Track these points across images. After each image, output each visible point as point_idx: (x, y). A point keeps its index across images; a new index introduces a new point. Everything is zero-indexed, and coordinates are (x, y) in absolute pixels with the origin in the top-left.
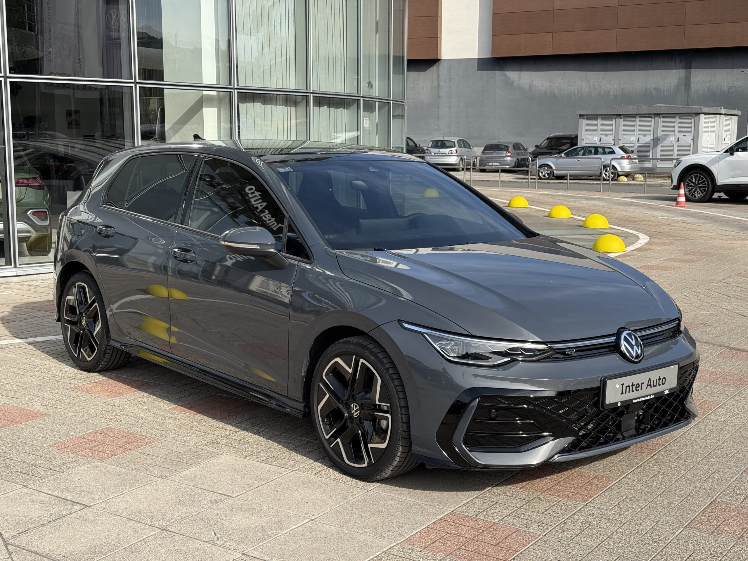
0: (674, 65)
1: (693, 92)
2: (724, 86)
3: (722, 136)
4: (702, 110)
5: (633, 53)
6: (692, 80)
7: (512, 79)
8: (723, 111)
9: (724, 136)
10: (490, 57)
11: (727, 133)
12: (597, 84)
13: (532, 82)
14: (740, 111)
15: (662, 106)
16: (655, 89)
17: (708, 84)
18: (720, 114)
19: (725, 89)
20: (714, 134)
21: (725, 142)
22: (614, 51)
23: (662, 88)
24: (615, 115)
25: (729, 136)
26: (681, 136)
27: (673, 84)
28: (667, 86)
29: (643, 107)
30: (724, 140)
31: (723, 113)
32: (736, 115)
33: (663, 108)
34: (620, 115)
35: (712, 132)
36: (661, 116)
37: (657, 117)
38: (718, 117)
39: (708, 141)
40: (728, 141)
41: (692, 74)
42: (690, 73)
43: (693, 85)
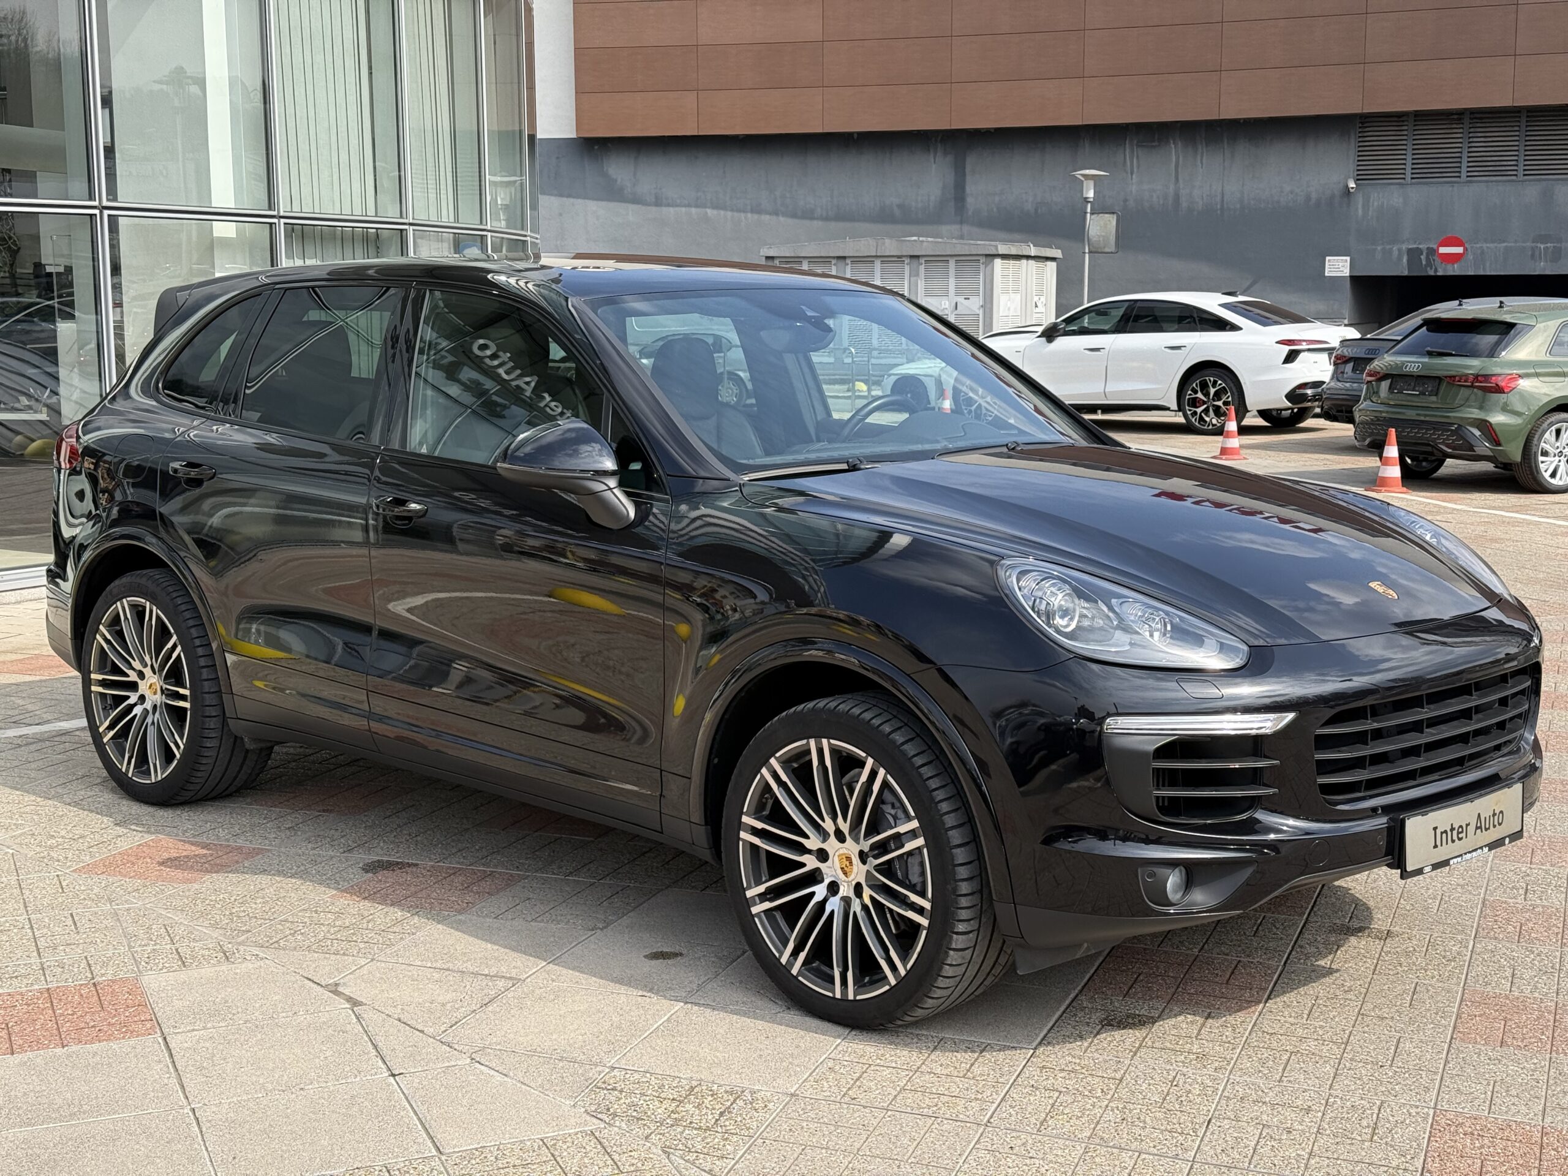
0: (932, 160)
1: (970, 213)
2: (1027, 201)
3: (1032, 299)
4: (997, 249)
5: (856, 136)
6: (968, 189)
7: (619, 181)
8: (1033, 251)
9: (1036, 299)
10: (574, 136)
11: (1040, 293)
12: (788, 195)
13: (661, 189)
14: (1060, 251)
15: (923, 241)
16: (899, 206)
17: (997, 199)
18: (1028, 257)
19: (1029, 207)
20: (1019, 296)
21: (1037, 310)
22: (819, 130)
23: (913, 204)
24: (834, 258)
25: (1043, 299)
26: (961, 299)
27: (932, 198)
28: (922, 201)
29: (887, 241)
30: (1036, 306)
31: (1032, 255)
32: (1053, 259)
33: (925, 244)
34: (844, 258)
35: (1016, 291)
36: (922, 260)
37: (915, 261)
38: (1024, 261)
39: (1009, 309)
40: (1041, 309)
41: (968, 178)
42: (964, 175)
43: (970, 200)
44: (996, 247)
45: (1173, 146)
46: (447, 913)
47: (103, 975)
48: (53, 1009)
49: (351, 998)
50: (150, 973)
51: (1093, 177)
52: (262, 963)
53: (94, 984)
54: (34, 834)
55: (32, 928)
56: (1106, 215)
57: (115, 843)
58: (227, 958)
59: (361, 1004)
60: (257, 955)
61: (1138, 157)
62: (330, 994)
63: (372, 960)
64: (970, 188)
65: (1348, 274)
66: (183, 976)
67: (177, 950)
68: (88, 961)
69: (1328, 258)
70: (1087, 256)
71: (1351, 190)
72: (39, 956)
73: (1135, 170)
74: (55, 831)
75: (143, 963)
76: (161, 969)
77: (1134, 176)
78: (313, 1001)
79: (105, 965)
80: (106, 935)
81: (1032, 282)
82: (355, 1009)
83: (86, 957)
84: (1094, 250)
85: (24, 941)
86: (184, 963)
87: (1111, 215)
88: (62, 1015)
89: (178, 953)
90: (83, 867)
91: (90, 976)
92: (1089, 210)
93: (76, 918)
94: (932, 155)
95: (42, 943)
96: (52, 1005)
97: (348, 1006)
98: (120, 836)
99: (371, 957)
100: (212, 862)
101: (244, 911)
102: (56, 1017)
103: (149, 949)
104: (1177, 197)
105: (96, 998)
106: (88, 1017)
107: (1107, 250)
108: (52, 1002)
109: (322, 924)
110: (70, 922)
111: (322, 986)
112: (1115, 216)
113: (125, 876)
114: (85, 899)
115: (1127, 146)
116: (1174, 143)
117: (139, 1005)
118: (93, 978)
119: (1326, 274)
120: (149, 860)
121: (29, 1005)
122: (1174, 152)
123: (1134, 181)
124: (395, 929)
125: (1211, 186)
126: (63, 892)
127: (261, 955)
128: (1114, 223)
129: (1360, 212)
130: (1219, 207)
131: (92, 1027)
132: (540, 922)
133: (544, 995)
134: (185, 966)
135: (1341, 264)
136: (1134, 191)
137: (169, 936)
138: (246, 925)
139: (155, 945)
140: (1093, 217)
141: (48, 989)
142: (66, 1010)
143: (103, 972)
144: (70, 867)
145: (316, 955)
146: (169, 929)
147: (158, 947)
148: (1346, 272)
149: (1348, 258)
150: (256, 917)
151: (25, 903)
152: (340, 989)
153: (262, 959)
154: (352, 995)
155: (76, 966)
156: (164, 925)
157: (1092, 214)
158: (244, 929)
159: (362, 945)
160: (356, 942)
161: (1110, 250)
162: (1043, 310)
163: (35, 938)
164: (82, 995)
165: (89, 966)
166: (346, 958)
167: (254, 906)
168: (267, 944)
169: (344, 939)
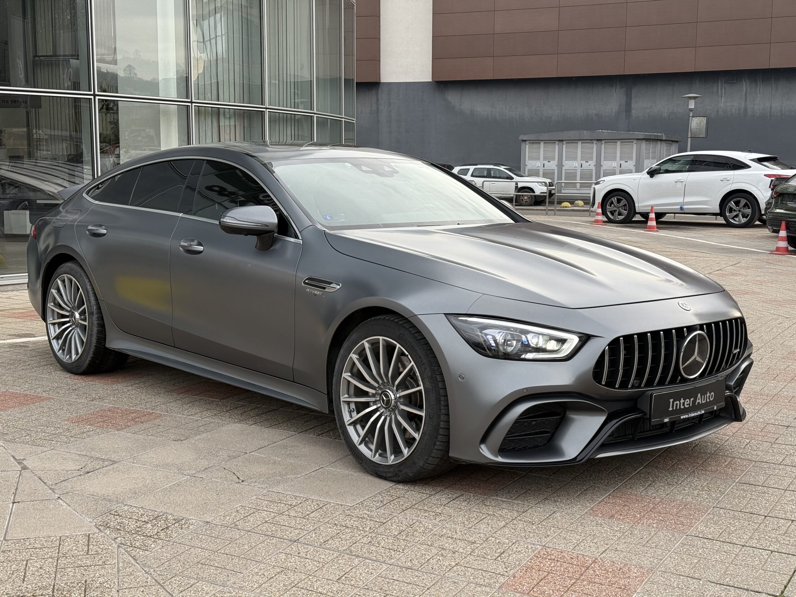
0: (614, 91)
1: (634, 118)
2: (664, 112)
4: (644, 136)
5: (574, 79)
6: (633, 106)
7: (453, 103)
10: (430, 80)
12: (538, 109)
13: (473, 107)
15: (605, 132)
16: (596, 115)
17: (648, 111)
18: (661, 140)
19: (665, 115)
22: (555, 76)
23: (604, 114)
24: (558, 140)
26: (623, 162)
27: (614, 110)
28: (608, 112)
29: (585, 132)
31: (664, 139)
32: (677, 142)
34: (563, 141)
35: (653, 158)
36: (603, 142)
37: (599, 143)
38: (659, 142)
41: (633, 100)
42: (631, 98)
43: (633, 112)
51: (694, 98)
56: (701, 118)
61: (725, 88)
70: (689, 140)
73: (723, 95)
77: (722, 99)
84: (694, 136)
87: (704, 118)
92: (691, 115)
94: (614, 89)
104: (746, 109)
115: (719, 82)
116: (745, 81)
122: (745, 86)
123: (722, 101)
125: (764, 104)
128: (705, 122)
130: (768, 115)
136: (722, 106)
157: (693, 117)
161: (702, 136)
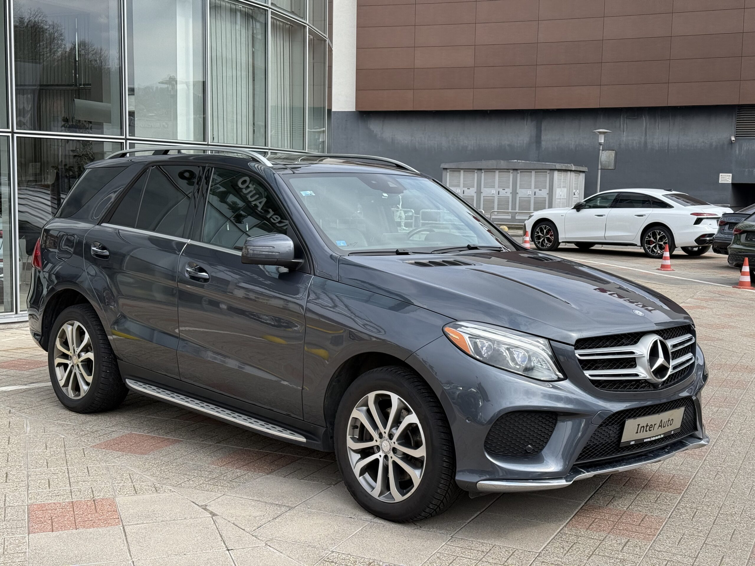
0: (525, 124)
1: (543, 149)
2: (571, 144)
3: (572, 191)
4: (556, 167)
5: (489, 112)
7: (375, 132)
8: (573, 168)
9: (574, 191)
10: (354, 110)
11: (576, 189)
12: (455, 139)
13: (395, 135)
14: (587, 168)
15: (519, 162)
16: (509, 145)
17: (556, 143)
18: (571, 171)
19: (572, 147)
20: (566, 189)
21: (575, 196)
22: (471, 109)
23: (516, 144)
24: (476, 169)
25: (578, 191)
26: (537, 190)
27: (525, 142)
28: (520, 143)
29: (502, 162)
30: (574, 194)
31: (573, 170)
32: (583, 172)
33: (521, 163)
34: (481, 169)
35: (564, 187)
36: (519, 171)
37: (515, 172)
38: (569, 173)
39: (561, 195)
40: (577, 195)
41: (543, 132)
42: (541, 131)
43: (543, 143)
44: (555, 165)
45: (644, 119)
46: (261, 474)
47: (98, 496)
48: (74, 511)
49: (212, 512)
50: (120, 496)
51: (604, 133)
52: (172, 494)
53: (94, 501)
54: (74, 429)
55: (68, 473)
56: (610, 151)
57: (111, 435)
58: (157, 491)
59: (216, 515)
60: (171, 490)
61: (627, 124)
62: (203, 510)
63: (224, 495)
64: (543, 137)
65: (731, 182)
66: (135, 498)
67: (134, 486)
68: (92, 489)
69: (721, 174)
70: (600, 171)
71: (733, 142)
72: (70, 486)
73: (625, 130)
74: (84, 428)
75: (117, 491)
76: (125, 495)
77: (624, 133)
78: (194, 513)
79: (100, 491)
80: (102, 477)
81: (573, 184)
82: (214, 517)
83: (91, 488)
84: (603, 168)
85: (64, 479)
86: (136, 492)
87: (613, 151)
88: (77, 514)
89: (134, 487)
90: (95, 445)
91: (92, 496)
92: (601, 149)
93: (89, 469)
94: (525, 121)
95: (72, 480)
96: (73, 509)
97: (210, 516)
98: (114, 431)
99: (223, 493)
100: (155, 445)
101: (167, 469)
102: (74, 515)
103: (121, 485)
104: (646, 143)
105: (94, 507)
106: (89, 516)
107: (610, 168)
108: (73, 508)
109: (203, 477)
110: (86, 471)
111: (199, 506)
112: (614, 151)
113: (114, 450)
114: (94, 460)
115: (622, 118)
116: (645, 117)
117: (113, 511)
118: (94, 498)
119: (720, 182)
120: (126, 443)
121: (63, 509)
122: (645, 122)
123: (624, 135)
124: (236, 480)
125: (662, 138)
126: (85, 456)
127: (173, 490)
128: (614, 155)
129: (737, 152)
130: (666, 148)
131: (91, 520)
132: (305, 480)
133: (303, 515)
134: (136, 494)
135: (727, 177)
136: (624, 140)
137: (131, 479)
138: (167, 475)
139: (124, 483)
140: (603, 152)
141: (72, 502)
142: (80, 512)
143: (98, 495)
144: (89, 445)
145: (198, 491)
146: (131, 476)
147: (125, 484)
148: (730, 181)
149: (731, 175)
150: (172, 472)
151: (66, 461)
152: (208, 508)
153: (173, 492)
154: (213, 511)
155: (87, 491)
156: (129, 474)
157: (603, 150)
158: (166, 477)
159: (220, 487)
160: (217, 485)
161: (611, 168)
162: (578, 196)
163: (69, 478)
164: (88, 505)
165: (93, 491)
166: (212, 493)
167: (171, 466)
168: (176, 485)
169: (212, 484)
